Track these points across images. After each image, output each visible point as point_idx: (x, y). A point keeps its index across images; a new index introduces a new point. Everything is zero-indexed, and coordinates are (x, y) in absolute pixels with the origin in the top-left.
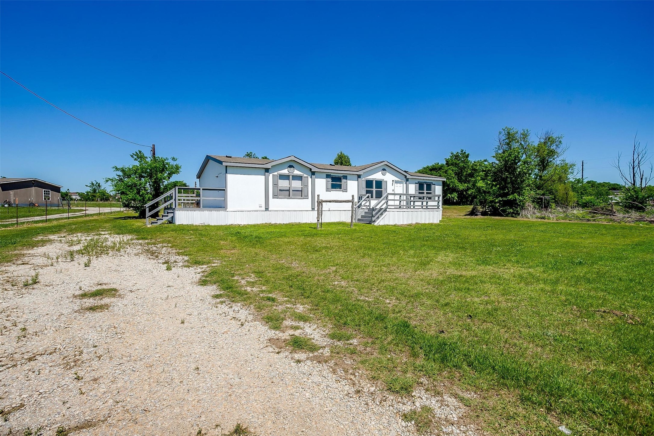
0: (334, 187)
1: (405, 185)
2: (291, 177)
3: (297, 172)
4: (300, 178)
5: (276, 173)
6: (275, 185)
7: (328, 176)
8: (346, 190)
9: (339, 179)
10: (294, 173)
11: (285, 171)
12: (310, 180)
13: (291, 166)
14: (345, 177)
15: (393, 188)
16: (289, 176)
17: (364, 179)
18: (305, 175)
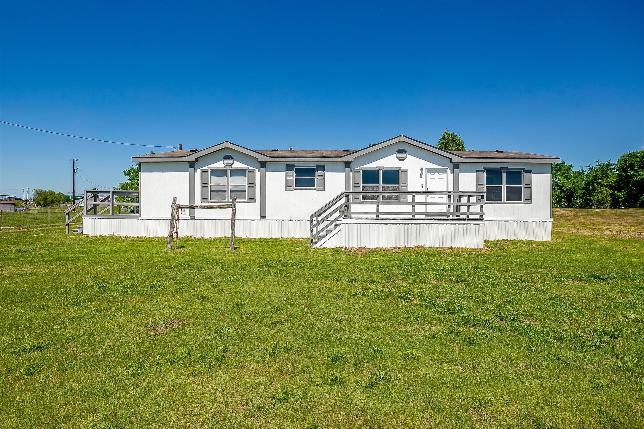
0: (299, 183)
1: (451, 176)
2: (228, 172)
3: (237, 164)
4: (242, 172)
5: (206, 168)
6: (205, 184)
7: (289, 167)
8: (322, 188)
9: (311, 171)
10: (232, 166)
11: (220, 165)
12: (258, 175)
13: (227, 157)
14: (322, 168)
15: (422, 181)
16: (226, 170)
17: (358, 168)
18: (250, 168)
